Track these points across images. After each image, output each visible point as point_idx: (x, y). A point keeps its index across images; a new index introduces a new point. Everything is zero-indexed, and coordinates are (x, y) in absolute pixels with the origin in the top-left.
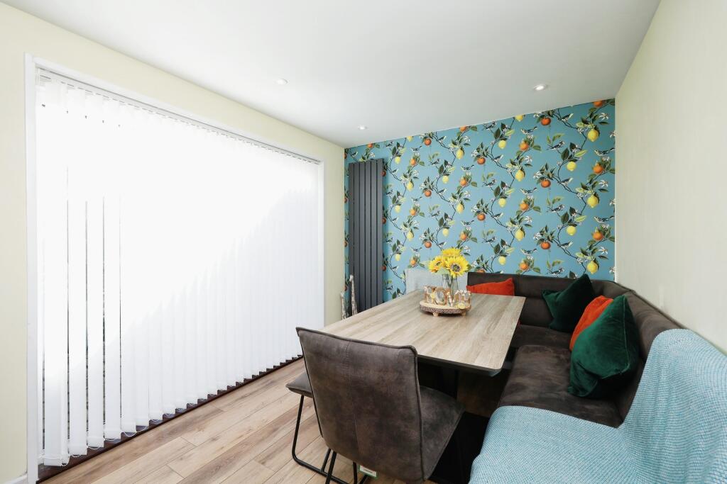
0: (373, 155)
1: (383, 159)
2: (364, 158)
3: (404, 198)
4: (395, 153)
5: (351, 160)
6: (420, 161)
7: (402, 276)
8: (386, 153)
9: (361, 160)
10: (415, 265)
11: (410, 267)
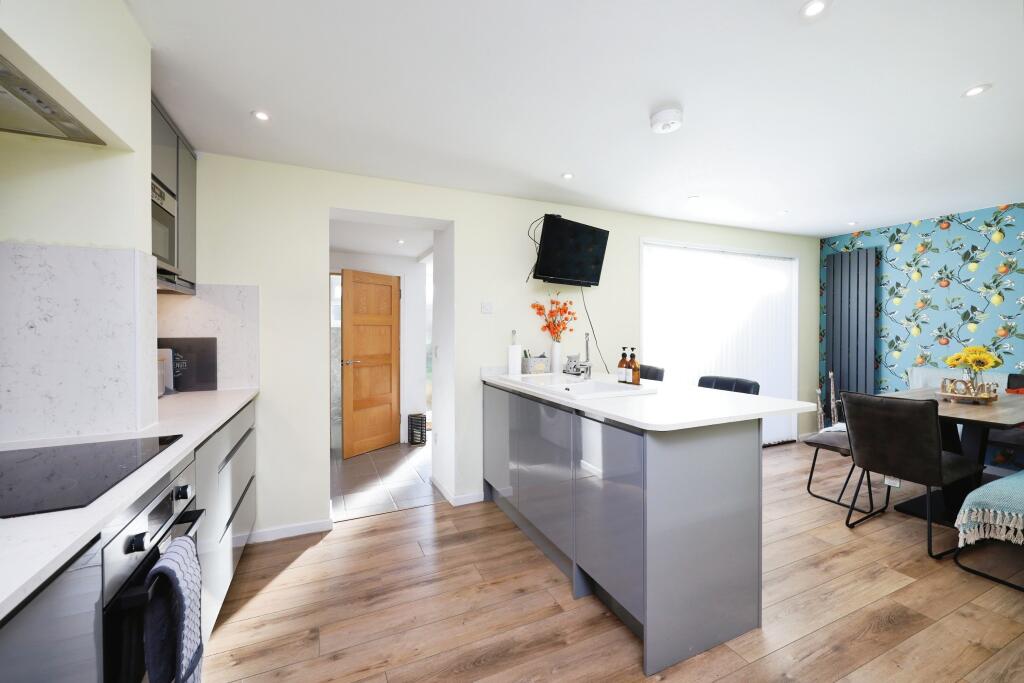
0: (859, 244)
1: (876, 248)
2: (847, 248)
3: (907, 290)
4: (893, 239)
5: (829, 251)
6: (933, 247)
7: (903, 375)
8: (882, 241)
9: (843, 250)
10: (922, 364)
11: (916, 366)
